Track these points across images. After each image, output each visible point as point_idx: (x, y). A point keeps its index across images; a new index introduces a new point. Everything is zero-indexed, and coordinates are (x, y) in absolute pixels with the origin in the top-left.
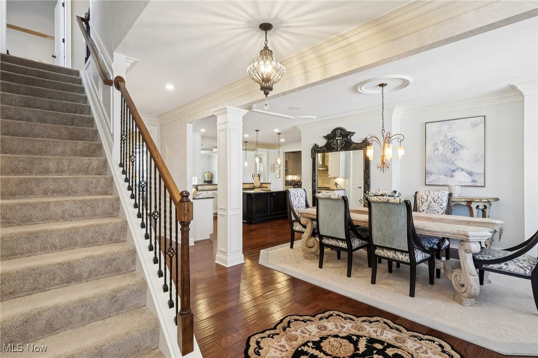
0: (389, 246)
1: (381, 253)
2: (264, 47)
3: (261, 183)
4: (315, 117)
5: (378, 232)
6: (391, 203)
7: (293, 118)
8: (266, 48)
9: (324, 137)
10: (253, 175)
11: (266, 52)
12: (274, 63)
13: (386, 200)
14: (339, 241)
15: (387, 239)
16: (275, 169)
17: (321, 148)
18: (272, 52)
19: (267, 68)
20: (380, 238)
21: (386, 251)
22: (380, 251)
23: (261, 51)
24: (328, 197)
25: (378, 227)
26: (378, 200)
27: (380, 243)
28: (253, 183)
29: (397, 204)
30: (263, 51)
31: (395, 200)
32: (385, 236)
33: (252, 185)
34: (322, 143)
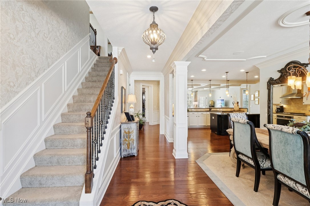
0: (288, 175)
1: (282, 179)
2: (153, 22)
3: (240, 108)
4: (265, 56)
5: (277, 158)
6: (284, 132)
7: (245, 60)
8: (154, 22)
9: (278, 71)
10: (234, 103)
11: (154, 25)
12: (158, 32)
13: (280, 128)
14: (249, 159)
15: (285, 167)
16: (255, 98)
17: (275, 80)
18: (157, 25)
19: (154, 36)
20: (279, 164)
21: (287, 179)
22: (281, 177)
23: (151, 25)
24: (238, 121)
25: (277, 154)
26: (273, 127)
27: (280, 169)
28: (233, 108)
29: (290, 133)
30: (152, 24)
31: (288, 130)
32: (283, 163)
33: (233, 109)
34: (276, 76)
